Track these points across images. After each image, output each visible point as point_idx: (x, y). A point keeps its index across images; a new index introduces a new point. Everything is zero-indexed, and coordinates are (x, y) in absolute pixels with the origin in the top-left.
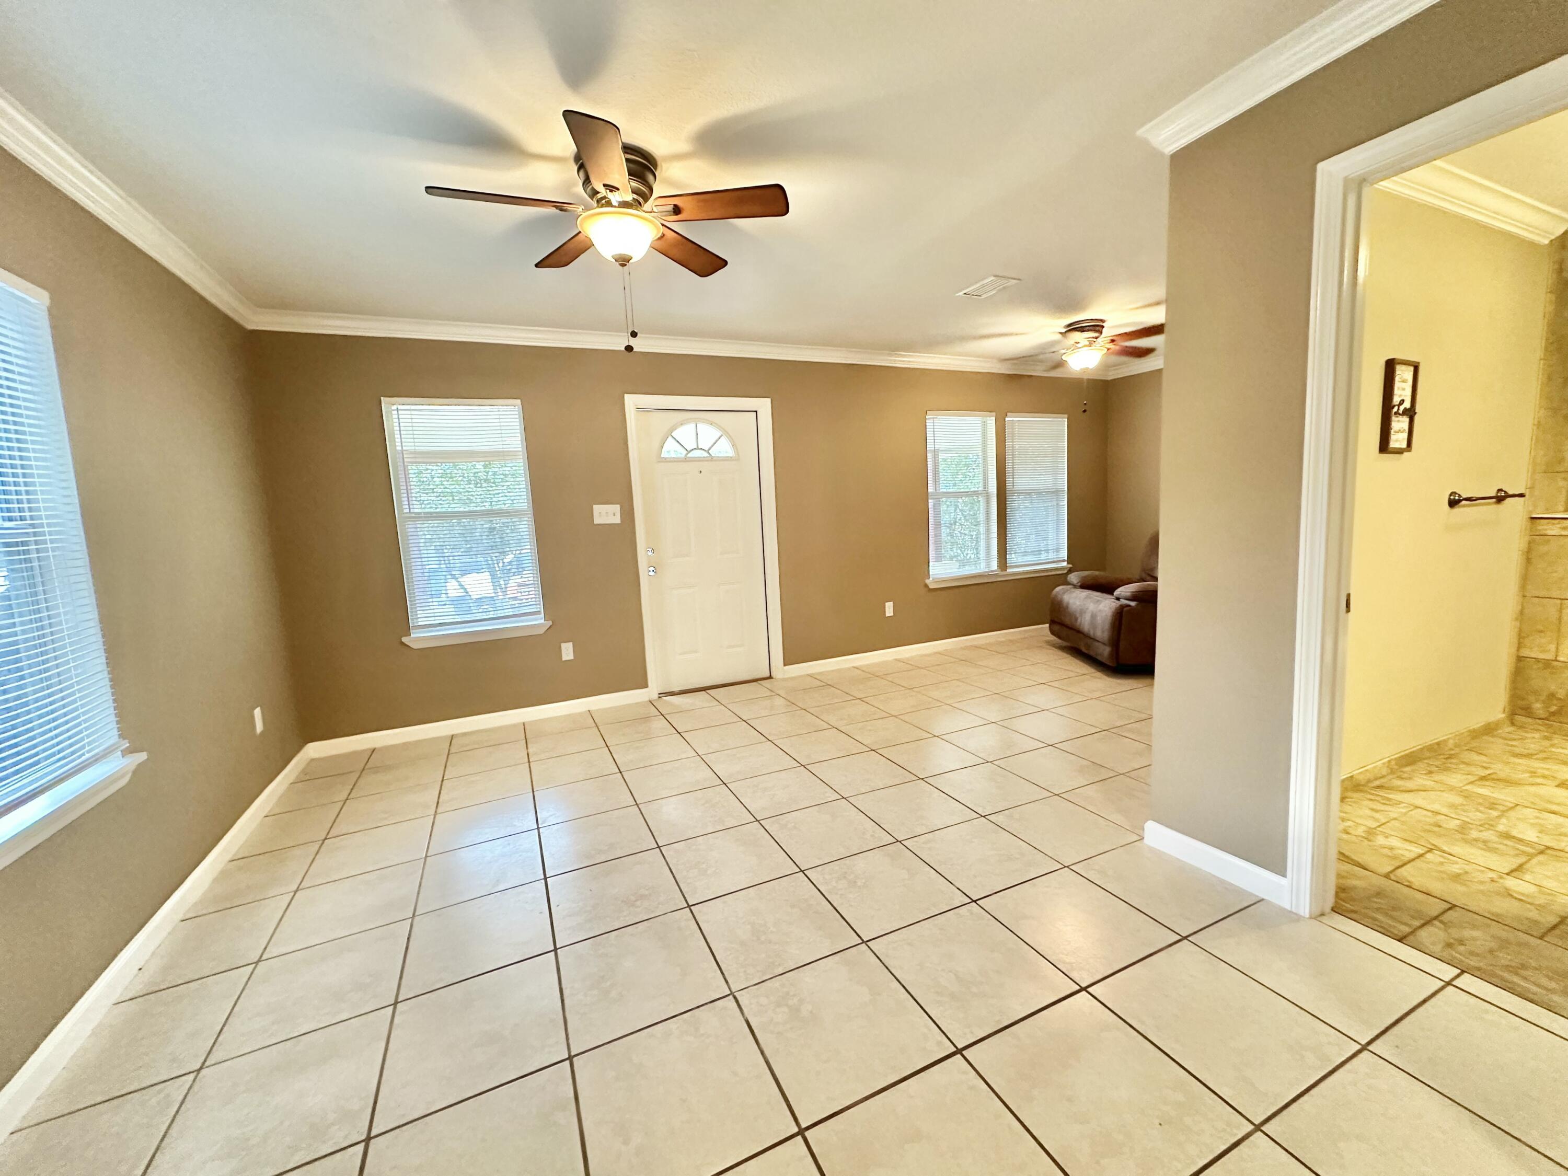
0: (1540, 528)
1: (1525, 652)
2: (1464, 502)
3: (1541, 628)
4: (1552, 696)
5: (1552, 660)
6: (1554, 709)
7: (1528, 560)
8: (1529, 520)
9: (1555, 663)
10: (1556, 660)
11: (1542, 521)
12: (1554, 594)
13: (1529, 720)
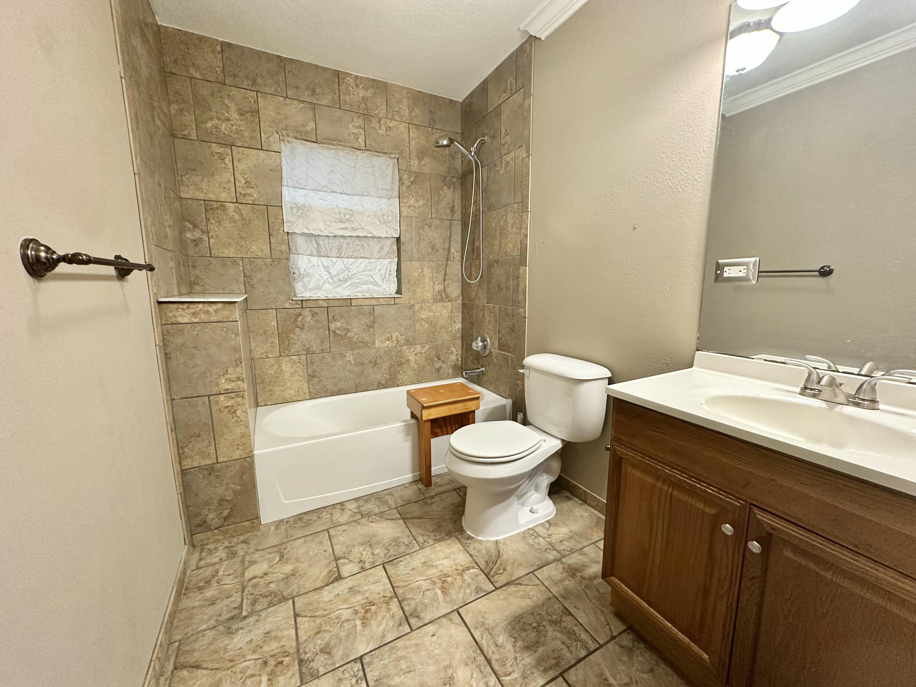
0: (170, 315)
1: (188, 464)
2: (63, 268)
3: (197, 431)
4: (222, 501)
5: (214, 463)
6: (226, 513)
7: (167, 357)
8: (157, 304)
9: (218, 466)
10: (218, 462)
11: (171, 306)
12: (203, 392)
13: (209, 534)
